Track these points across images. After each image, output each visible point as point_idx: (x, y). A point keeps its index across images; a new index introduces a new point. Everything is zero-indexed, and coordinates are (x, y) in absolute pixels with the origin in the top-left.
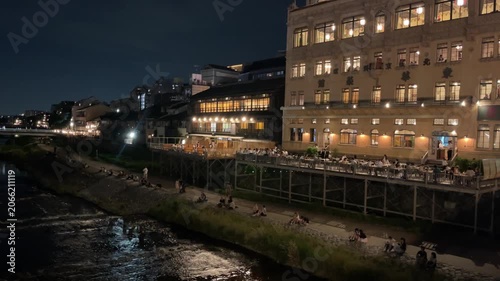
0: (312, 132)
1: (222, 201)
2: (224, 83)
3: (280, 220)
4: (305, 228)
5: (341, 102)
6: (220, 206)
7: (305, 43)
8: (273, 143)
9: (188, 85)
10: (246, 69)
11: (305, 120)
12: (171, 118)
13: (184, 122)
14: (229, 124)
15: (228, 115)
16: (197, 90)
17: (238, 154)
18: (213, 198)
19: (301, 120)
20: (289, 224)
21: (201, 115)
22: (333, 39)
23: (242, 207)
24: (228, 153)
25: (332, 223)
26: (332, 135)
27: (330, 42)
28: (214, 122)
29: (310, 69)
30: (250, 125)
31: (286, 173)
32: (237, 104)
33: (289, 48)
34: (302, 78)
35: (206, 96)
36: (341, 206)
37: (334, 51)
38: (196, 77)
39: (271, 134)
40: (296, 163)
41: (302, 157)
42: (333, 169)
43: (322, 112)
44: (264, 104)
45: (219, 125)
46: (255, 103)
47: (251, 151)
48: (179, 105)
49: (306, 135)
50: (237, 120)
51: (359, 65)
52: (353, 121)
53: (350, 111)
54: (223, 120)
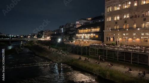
0: (114, 38)
1: (86, 59)
2: (85, 24)
3: (104, 65)
4: (112, 67)
5: (123, 29)
7: (111, 10)
8: (101, 42)
9: (75, 25)
10: (92, 20)
11: (111, 34)
12: (70, 35)
13: (74, 36)
14: (87, 36)
15: (87, 33)
16: (78, 26)
17: (90, 45)
18: (83, 58)
19: (110, 34)
20: (107, 66)
21: (79, 34)
22: (120, 9)
23: (92, 61)
24: (88, 45)
25: (120, 66)
26: (120, 39)
27: (119, 10)
28: (83, 36)
29: (113, 19)
30: (94, 36)
31: (105, 50)
32: (90, 30)
33: (106, 12)
34: (110, 21)
35: (80, 28)
36: (123, 61)
37: (121, 12)
38: (77, 22)
39: (101, 39)
40: (109, 48)
41: (110, 46)
42: (120, 49)
43: (117, 32)
44: (98, 30)
45: (84, 36)
46: (95, 30)
47: (94, 44)
48: (73, 31)
49: (112, 39)
50: (90, 35)
51: (128, 17)
52: (127, 34)
53: (126, 31)
54: (85, 35)
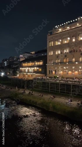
0: (55, 71)
1: (30, 92)
2: (29, 57)
3: (47, 97)
4: (54, 99)
5: (63, 62)
6: (29, 94)
7: (52, 45)
8: (44, 75)
9: (19, 58)
10: (36, 53)
11: (53, 68)
12: (15, 68)
13: (18, 69)
14: (31, 70)
15: (31, 67)
16: (21, 60)
17: (34, 78)
18: (27, 92)
19: (52, 68)
20: (49, 99)
21: (23, 67)
22: (60, 44)
23: (36, 94)
24: (31, 78)
25: (62, 98)
26: (61, 72)
27: (60, 45)
28: (27, 69)
29: (54, 53)
30: (37, 70)
31: (48, 83)
32: (33, 64)
33: (48, 47)
34: (52, 55)
35: (24, 61)
36: (64, 93)
37: (62, 47)
38: (21, 56)
39: (44, 72)
40: (51, 81)
41: (53, 79)
42: (62, 82)
43: (58, 65)
44: (41, 63)
45: (28, 70)
46: (38, 63)
47: (38, 77)
48: (17, 64)
49: (54, 72)
50: (33, 68)
51: (68, 51)
52: (67, 68)
53: (66, 65)
54: (29, 68)
